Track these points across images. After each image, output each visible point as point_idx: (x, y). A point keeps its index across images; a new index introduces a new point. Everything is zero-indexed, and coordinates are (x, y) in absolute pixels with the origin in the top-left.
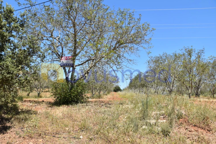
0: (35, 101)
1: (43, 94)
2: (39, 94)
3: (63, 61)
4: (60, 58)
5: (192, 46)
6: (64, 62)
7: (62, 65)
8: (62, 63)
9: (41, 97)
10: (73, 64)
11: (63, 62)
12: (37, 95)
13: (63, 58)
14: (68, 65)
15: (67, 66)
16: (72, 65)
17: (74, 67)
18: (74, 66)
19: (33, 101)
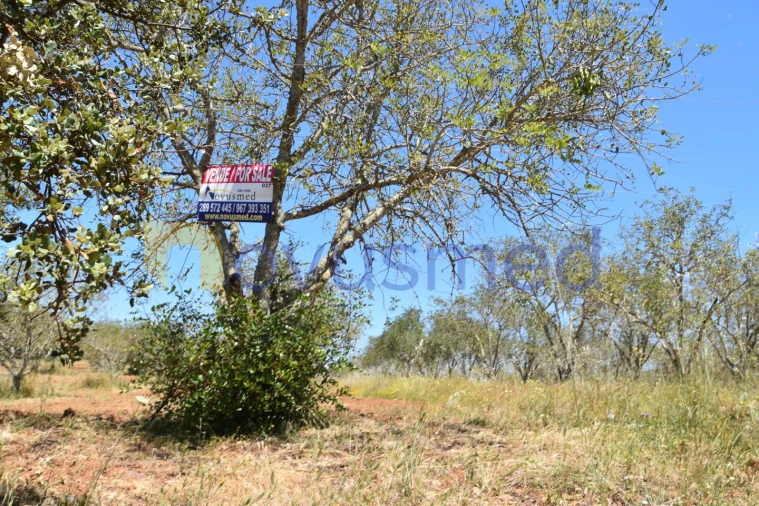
0: (18, 414)
1: (31, 380)
2: (18, 379)
3: (212, 187)
4: (197, 172)
5: (693, 189)
6: (219, 192)
7: (205, 208)
8: (209, 199)
9: (28, 393)
10: (273, 206)
11: (212, 195)
12: (11, 384)
13: (209, 173)
14: (240, 208)
15: (234, 212)
16: (264, 209)
17: (279, 220)
18: (276, 216)
19: (12, 416)
